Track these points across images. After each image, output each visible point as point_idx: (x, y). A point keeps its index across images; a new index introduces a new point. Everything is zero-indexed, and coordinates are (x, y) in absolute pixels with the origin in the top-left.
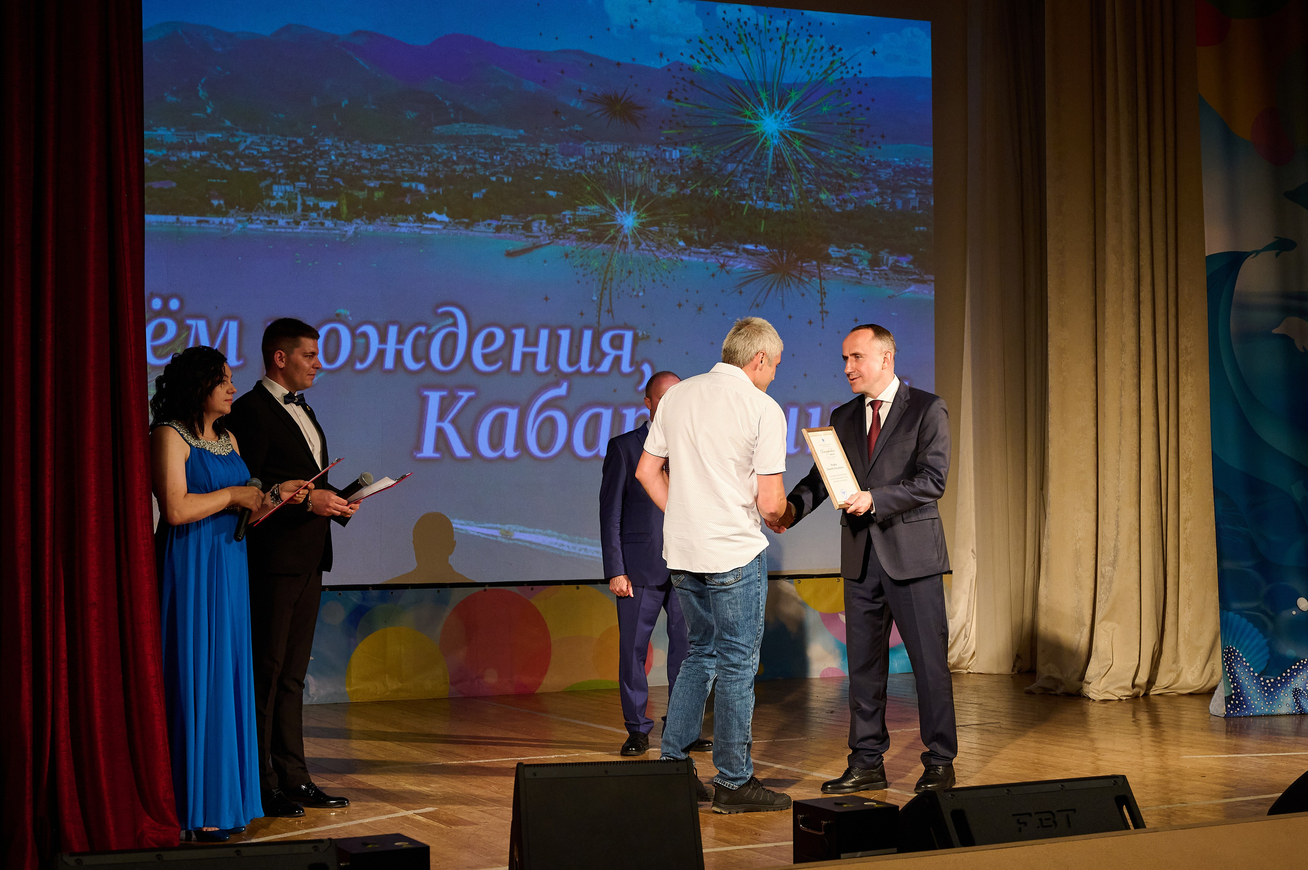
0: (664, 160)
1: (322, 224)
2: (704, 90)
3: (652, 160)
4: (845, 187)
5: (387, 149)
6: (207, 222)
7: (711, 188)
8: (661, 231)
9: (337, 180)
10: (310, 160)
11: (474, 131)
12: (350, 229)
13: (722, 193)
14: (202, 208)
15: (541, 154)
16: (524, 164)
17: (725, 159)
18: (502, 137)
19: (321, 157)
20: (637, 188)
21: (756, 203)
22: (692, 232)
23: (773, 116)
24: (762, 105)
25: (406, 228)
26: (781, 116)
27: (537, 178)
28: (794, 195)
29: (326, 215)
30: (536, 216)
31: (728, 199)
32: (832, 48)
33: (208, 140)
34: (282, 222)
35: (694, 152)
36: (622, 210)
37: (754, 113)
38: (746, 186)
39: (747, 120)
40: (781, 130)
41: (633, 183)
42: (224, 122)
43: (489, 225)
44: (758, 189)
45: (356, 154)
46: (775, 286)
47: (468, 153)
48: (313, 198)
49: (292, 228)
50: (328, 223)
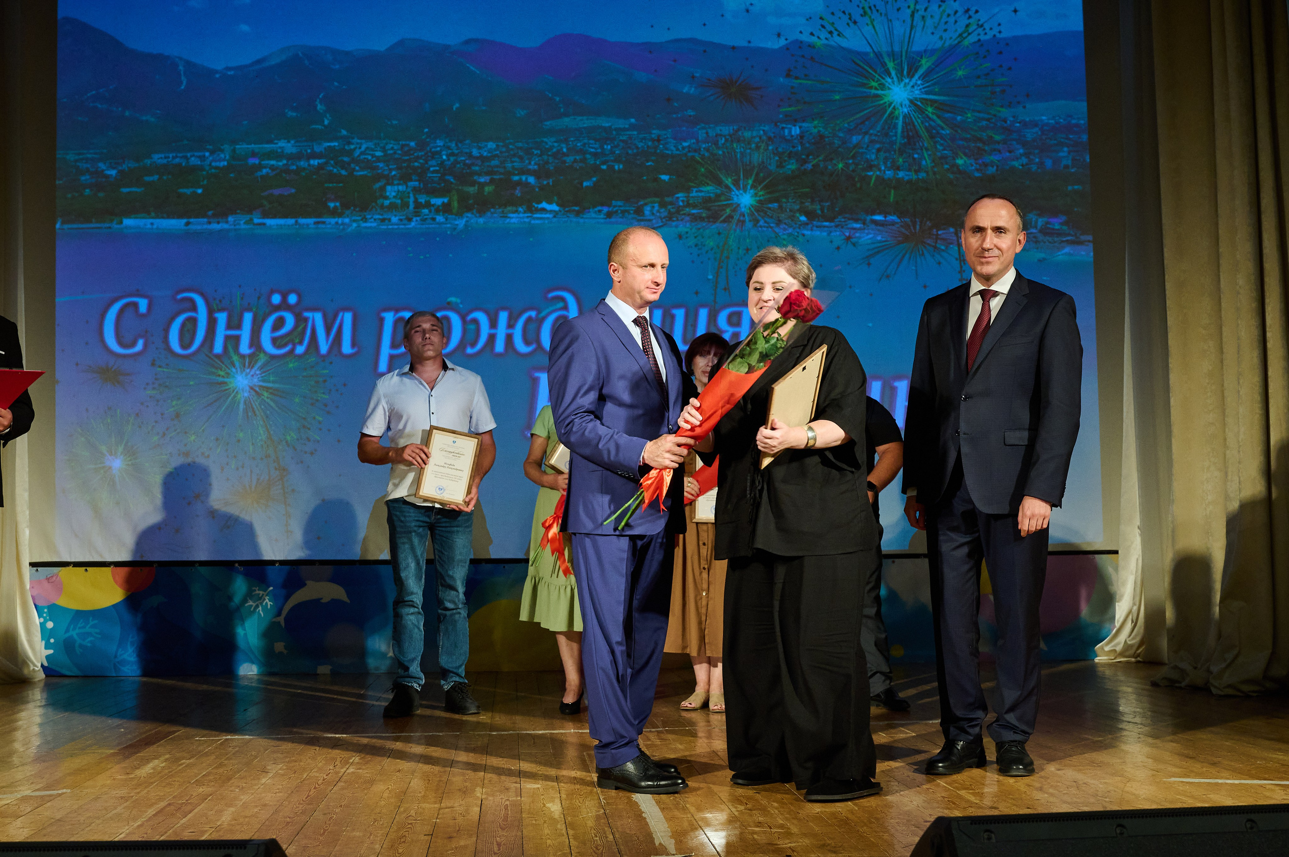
0: (783, 138)
1: (434, 219)
2: (825, 65)
3: (770, 138)
4: (985, 151)
5: (497, 146)
6: (324, 223)
7: (834, 162)
8: (780, 207)
9: (447, 177)
10: (421, 161)
11: (584, 124)
12: (461, 223)
13: (847, 165)
14: (318, 210)
15: (653, 140)
16: (635, 151)
17: (850, 132)
18: (613, 127)
19: (433, 158)
20: (754, 167)
21: (884, 173)
22: (814, 207)
23: (902, 84)
24: (889, 75)
25: (516, 219)
26: (911, 84)
27: (649, 164)
28: (927, 162)
29: (437, 211)
30: (646, 201)
31: (853, 171)
32: (967, 11)
33: (325, 148)
34: (394, 219)
35: (815, 127)
36: (738, 188)
37: (881, 84)
38: (873, 157)
39: (873, 91)
40: (911, 98)
41: (750, 162)
42: (340, 132)
43: (600, 211)
44: (886, 159)
45: (466, 153)
46: (907, 256)
47: (579, 144)
48: (425, 196)
49: (404, 225)
50: (440, 218)
